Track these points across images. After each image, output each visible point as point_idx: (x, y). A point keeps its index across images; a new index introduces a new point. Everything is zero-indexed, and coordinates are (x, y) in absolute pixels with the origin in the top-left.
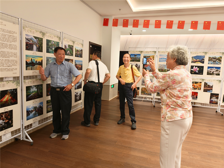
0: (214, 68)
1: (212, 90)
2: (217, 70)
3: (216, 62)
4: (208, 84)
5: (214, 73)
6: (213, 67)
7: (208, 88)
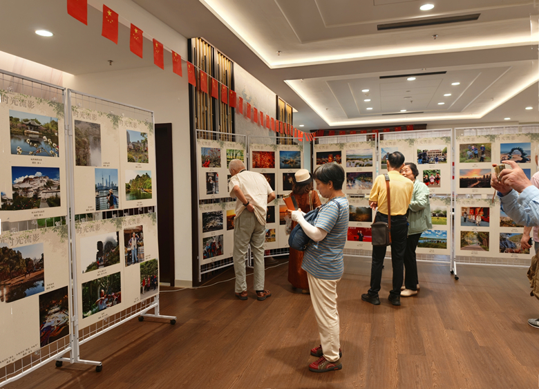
2: (49, 184)
4: (24, 257)
7: (27, 276)
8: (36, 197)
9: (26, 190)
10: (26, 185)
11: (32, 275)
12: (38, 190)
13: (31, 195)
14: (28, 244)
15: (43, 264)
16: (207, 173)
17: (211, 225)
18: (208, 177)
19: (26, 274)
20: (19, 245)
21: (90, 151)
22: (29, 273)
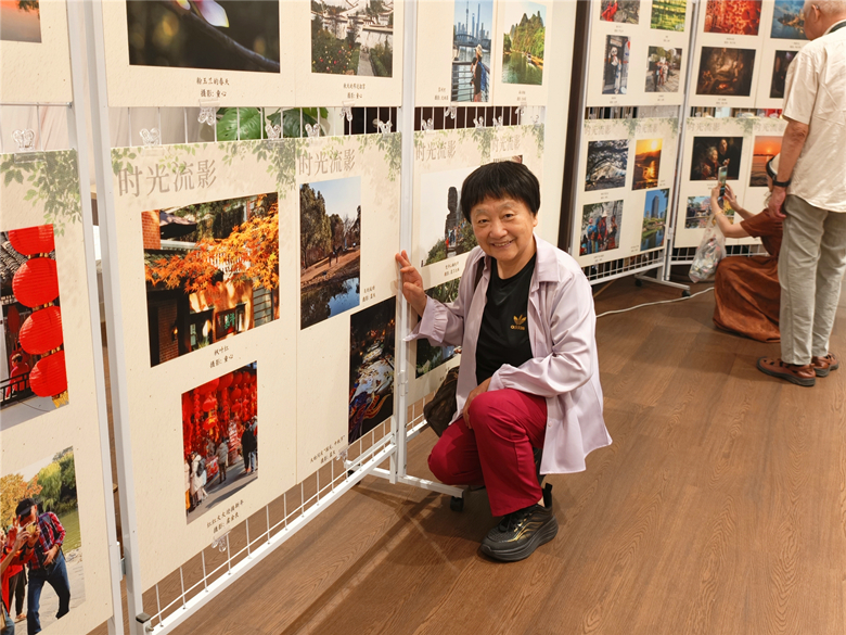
1: (353, 270)
4: (329, 212)
5: (361, 38)
7: (334, 261)
8: (351, 40)
9: (335, 15)
12: (356, 20)
13: (343, 32)
14: (336, 175)
15: (358, 235)
16: (609, 37)
17: (602, 173)
18: (609, 46)
19: (332, 256)
20: (322, 177)
22: (336, 256)
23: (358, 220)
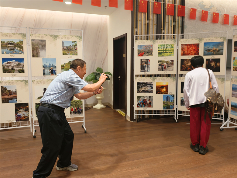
0: (14, 61)
2: (18, 64)
3: (16, 50)
4: (8, 89)
5: (15, 68)
6: (11, 59)
7: (9, 96)
8: (12, 69)
9: (8, 66)
10: (8, 65)
11: (11, 96)
12: (14, 66)
13: (10, 68)
14: (9, 85)
15: (16, 93)
16: (141, 60)
17: (143, 89)
18: (142, 62)
19: (9, 95)
20: (6, 85)
21: (40, 51)
22: (10, 95)
23: (16, 91)
